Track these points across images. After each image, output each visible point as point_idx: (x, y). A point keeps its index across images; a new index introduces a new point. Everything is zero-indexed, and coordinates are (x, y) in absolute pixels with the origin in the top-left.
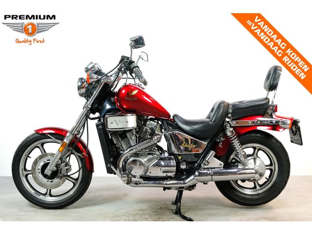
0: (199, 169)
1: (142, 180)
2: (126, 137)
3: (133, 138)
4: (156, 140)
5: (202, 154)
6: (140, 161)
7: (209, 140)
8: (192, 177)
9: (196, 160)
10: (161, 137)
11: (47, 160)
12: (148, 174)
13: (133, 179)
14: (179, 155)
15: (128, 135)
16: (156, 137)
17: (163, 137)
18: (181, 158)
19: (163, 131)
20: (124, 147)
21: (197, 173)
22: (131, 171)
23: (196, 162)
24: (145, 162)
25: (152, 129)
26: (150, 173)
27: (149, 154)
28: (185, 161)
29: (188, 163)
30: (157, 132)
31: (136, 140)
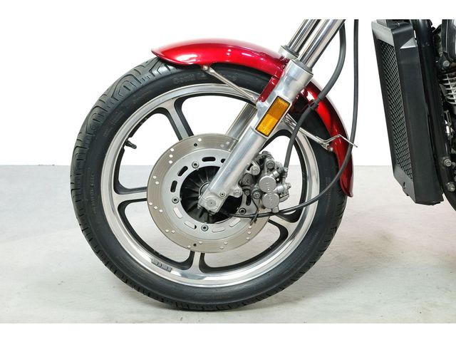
11: (205, 160)
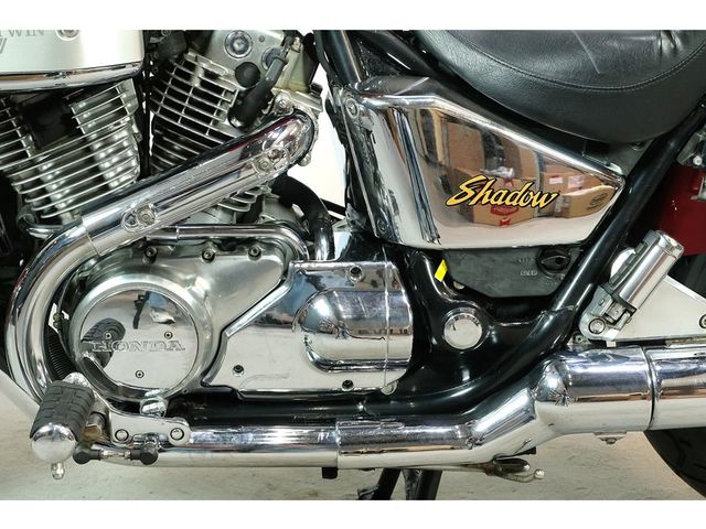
0: (562, 348)
1: (185, 425)
2: (71, 128)
3: (124, 133)
4: (279, 154)
5: (586, 246)
6: (168, 302)
7: (634, 155)
8: (519, 400)
9: (544, 286)
10: (313, 131)
12: (224, 377)
13: (119, 420)
14: (436, 256)
15: (83, 113)
16: (278, 137)
17: (324, 122)
18: (448, 278)
19: (321, 77)
20: (61, 198)
21: (552, 381)
22: (104, 359)
23: (547, 302)
24: (201, 301)
25: (248, 73)
26: (239, 369)
27: (230, 246)
28: (469, 294)
29: (491, 308)
30: (283, 98)
31: (143, 146)
